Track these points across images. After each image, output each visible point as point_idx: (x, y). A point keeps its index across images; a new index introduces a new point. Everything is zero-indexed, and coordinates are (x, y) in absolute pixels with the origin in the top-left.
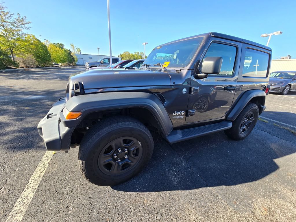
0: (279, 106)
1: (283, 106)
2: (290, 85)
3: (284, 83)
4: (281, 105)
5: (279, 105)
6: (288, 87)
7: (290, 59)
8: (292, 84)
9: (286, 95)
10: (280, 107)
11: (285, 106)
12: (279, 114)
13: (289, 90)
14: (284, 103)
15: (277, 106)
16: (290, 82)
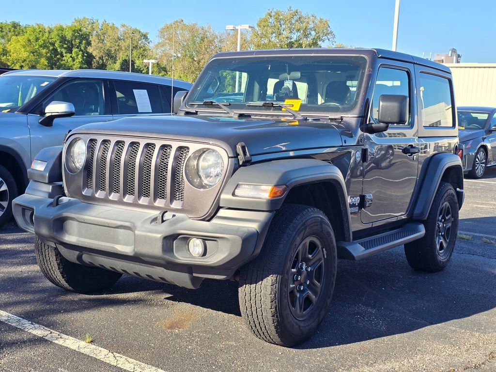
0: (479, 206)
1: (486, 204)
2: (484, 148)
3: (471, 142)
4: (482, 204)
5: (478, 204)
6: (481, 155)
7: (458, 62)
8: (489, 146)
9: (482, 177)
10: (482, 208)
11: (491, 204)
12: (484, 223)
13: (486, 163)
14: (485, 197)
15: (476, 206)
16: (484, 139)
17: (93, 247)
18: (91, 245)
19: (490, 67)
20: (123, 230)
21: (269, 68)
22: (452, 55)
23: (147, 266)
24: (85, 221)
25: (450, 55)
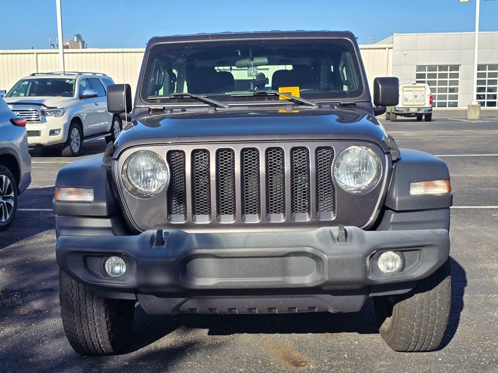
17: (246, 286)
18: (242, 284)
19: (109, 53)
20: (293, 257)
21: (240, 54)
22: (77, 40)
23: (306, 297)
24: (231, 255)
25: (76, 41)
